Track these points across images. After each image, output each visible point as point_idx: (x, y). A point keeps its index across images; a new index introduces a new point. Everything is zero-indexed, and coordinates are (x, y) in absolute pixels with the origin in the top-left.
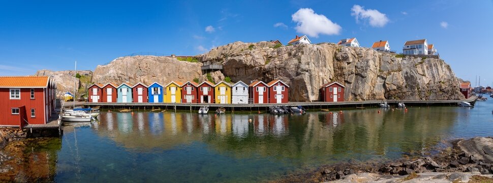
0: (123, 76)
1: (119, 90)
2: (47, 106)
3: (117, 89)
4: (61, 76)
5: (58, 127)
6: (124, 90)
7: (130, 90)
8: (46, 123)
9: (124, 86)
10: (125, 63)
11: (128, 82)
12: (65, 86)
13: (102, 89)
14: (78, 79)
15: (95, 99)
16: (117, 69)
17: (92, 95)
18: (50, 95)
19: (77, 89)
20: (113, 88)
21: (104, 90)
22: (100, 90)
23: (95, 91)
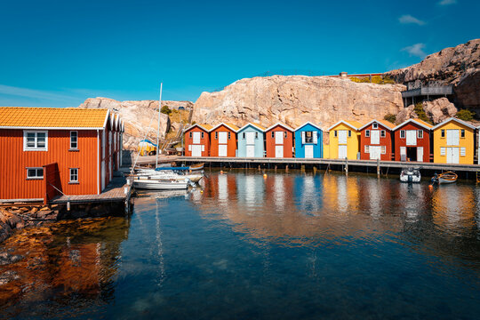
0: (248, 112)
1: (240, 136)
2: (103, 163)
3: (236, 134)
4: (132, 111)
5: (124, 199)
6: (250, 135)
7: (261, 136)
8: (101, 192)
9: (250, 129)
10: (253, 89)
11: (257, 122)
12: (141, 128)
13: (210, 133)
14: (166, 115)
15: (197, 151)
16: (237, 99)
17: (192, 144)
18: (110, 143)
19: (164, 133)
20: (230, 131)
21: (213, 135)
22: (206, 136)
23: (197, 136)
